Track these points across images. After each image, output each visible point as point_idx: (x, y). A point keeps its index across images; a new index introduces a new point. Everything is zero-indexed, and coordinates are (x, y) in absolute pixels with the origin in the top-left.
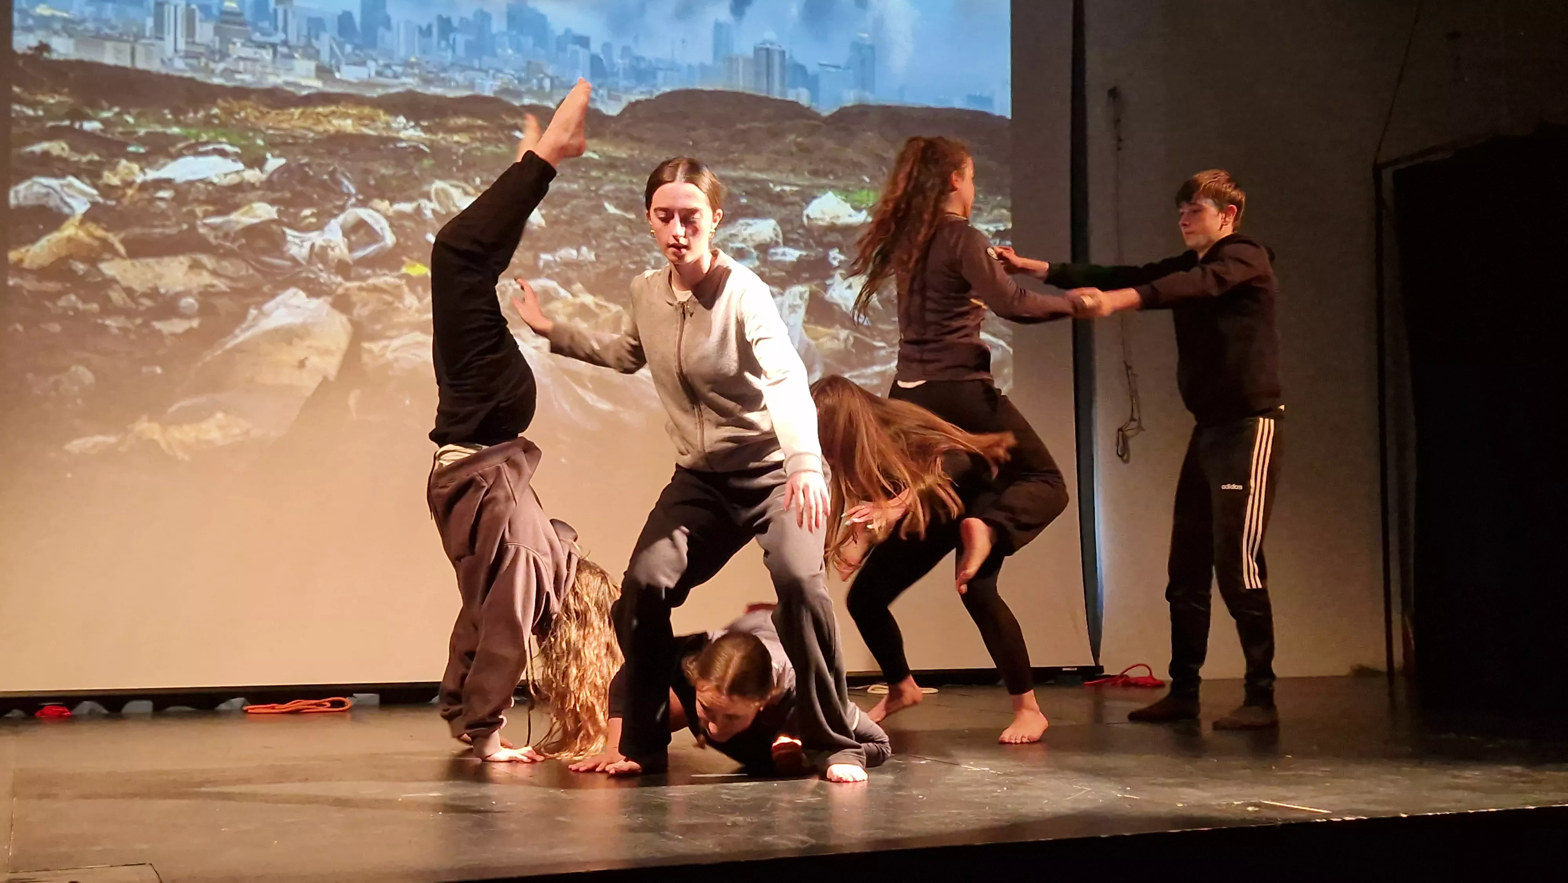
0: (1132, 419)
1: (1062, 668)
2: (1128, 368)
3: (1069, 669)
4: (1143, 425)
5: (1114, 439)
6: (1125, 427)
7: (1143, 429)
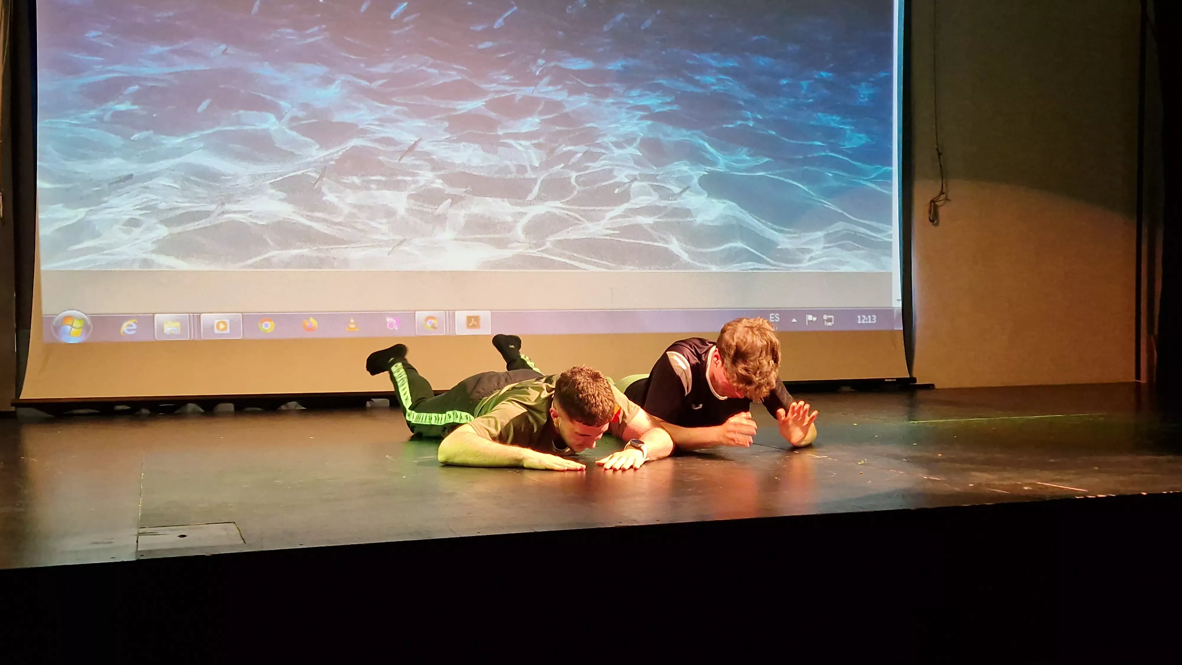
0: (942, 193)
1: (883, 379)
2: (939, 154)
3: (890, 380)
4: (949, 197)
5: (927, 208)
6: (936, 199)
7: (949, 200)
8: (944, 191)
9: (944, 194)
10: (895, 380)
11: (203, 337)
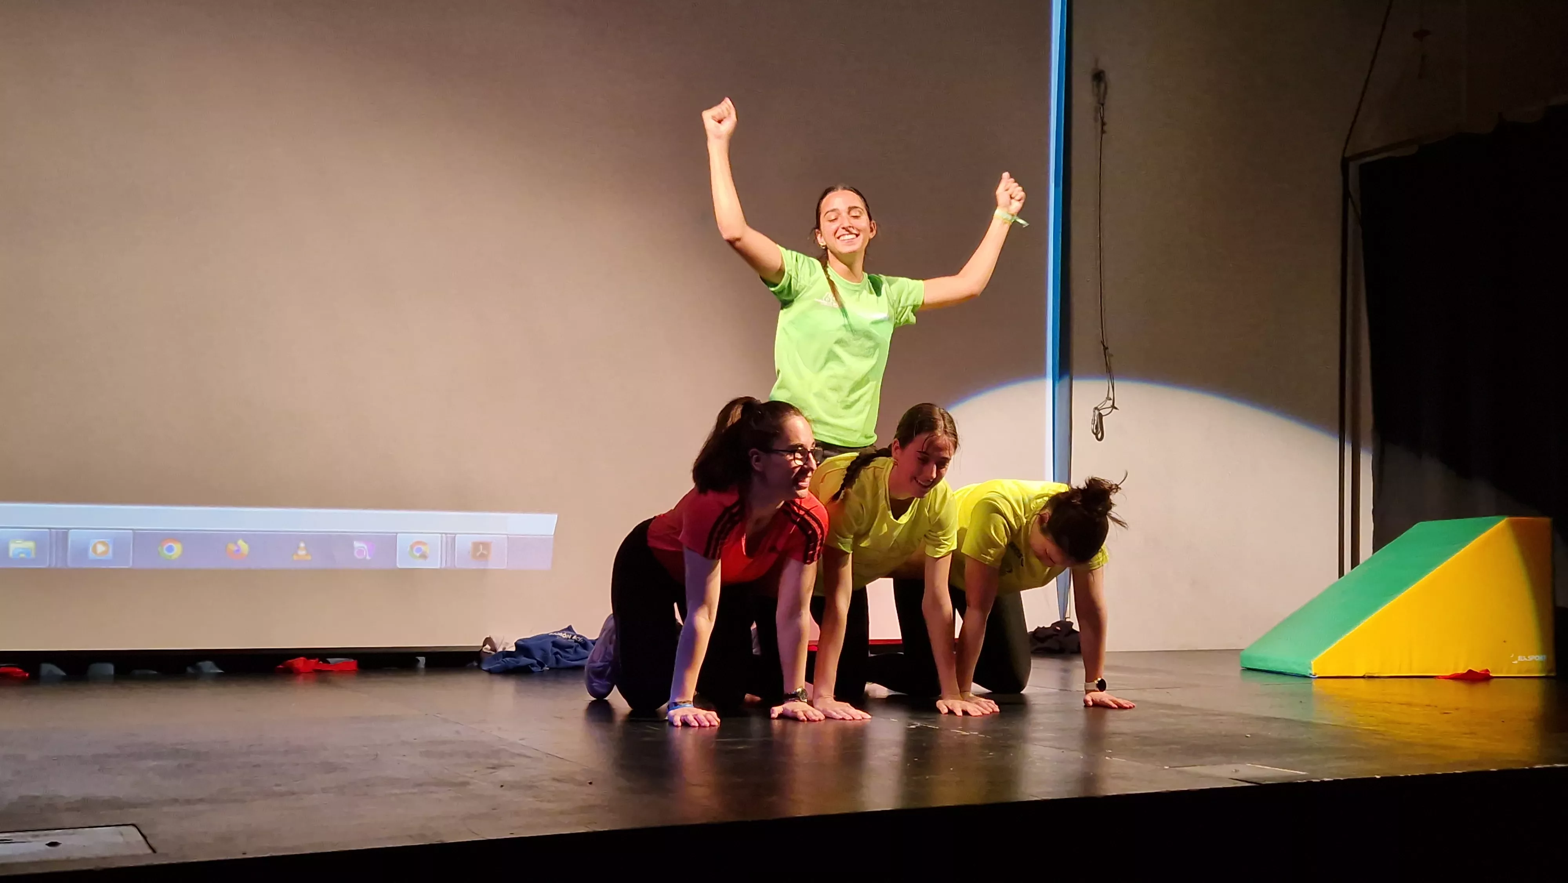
2: (1106, 349)
4: (1115, 405)
5: (1091, 418)
7: (1116, 408)
8: (1111, 396)
9: (1110, 399)
11: (71, 564)
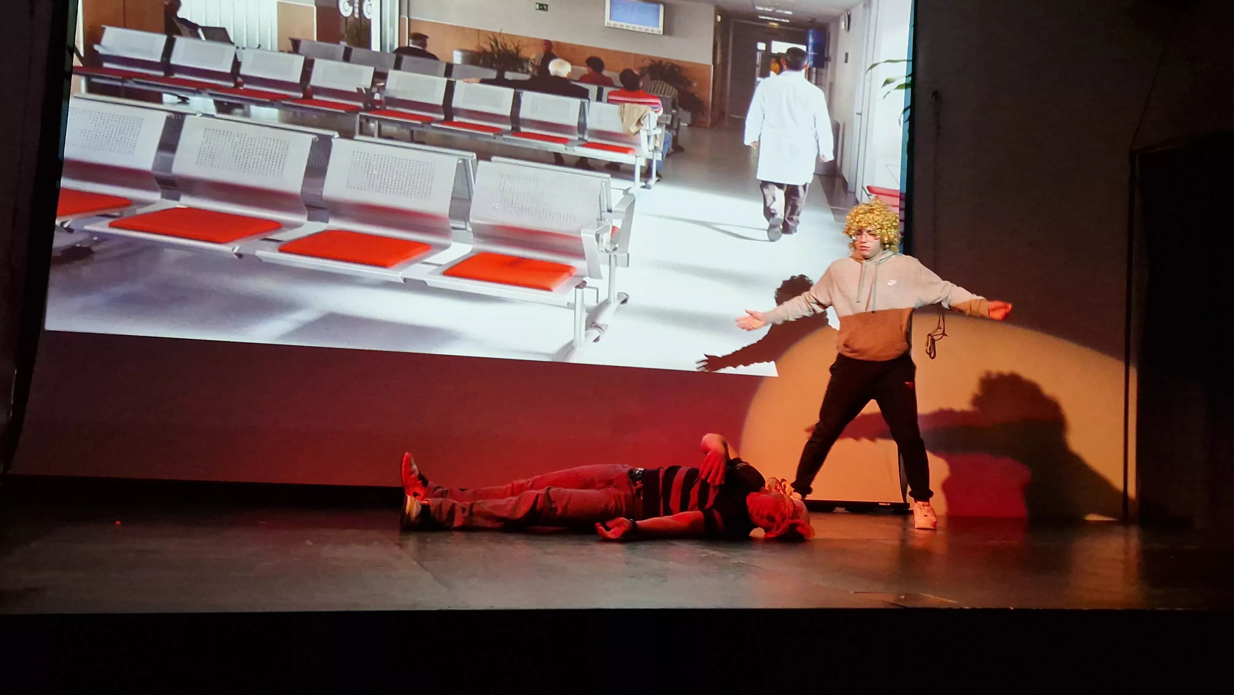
0: (939, 328)
1: (878, 503)
3: (884, 504)
4: (946, 333)
5: (926, 341)
6: (933, 333)
7: (946, 335)
8: (941, 325)
9: (941, 328)
10: (889, 504)
